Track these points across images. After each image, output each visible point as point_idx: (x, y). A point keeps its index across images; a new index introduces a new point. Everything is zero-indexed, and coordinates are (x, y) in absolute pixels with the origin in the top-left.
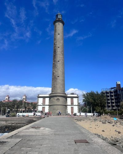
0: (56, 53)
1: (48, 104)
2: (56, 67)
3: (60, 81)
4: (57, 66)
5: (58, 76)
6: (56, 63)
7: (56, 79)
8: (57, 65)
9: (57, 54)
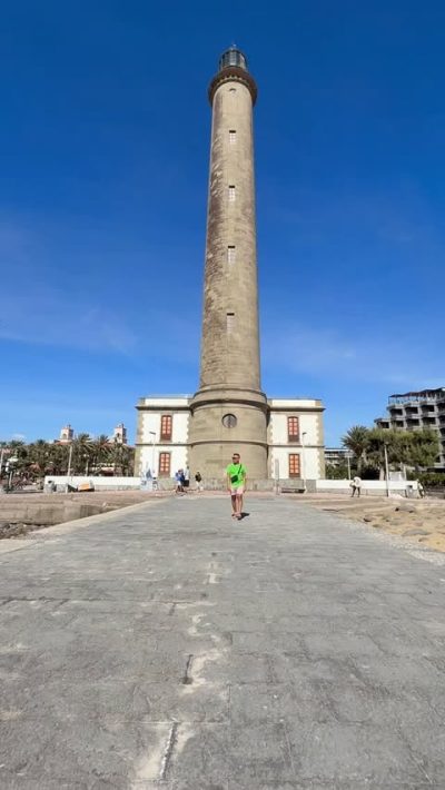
0: (220, 213)
1: (184, 442)
2: (221, 274)
3: (237, 336)
4: (223, 270)
5: (229, 311)
6: (218, 258)
7: (223, 326)
8: (224, 264)
9: (223, 216)
